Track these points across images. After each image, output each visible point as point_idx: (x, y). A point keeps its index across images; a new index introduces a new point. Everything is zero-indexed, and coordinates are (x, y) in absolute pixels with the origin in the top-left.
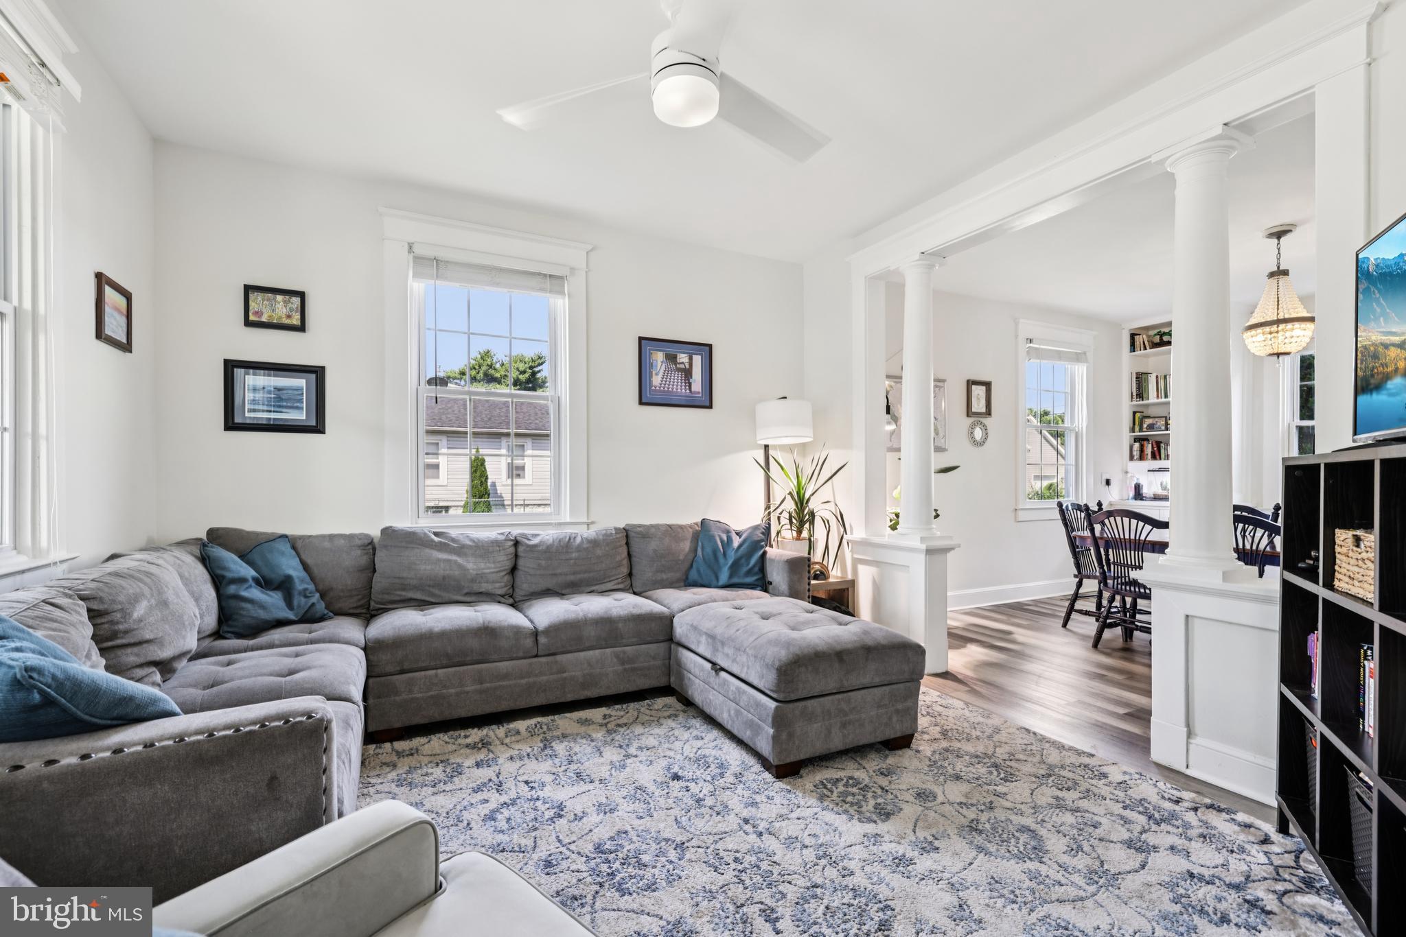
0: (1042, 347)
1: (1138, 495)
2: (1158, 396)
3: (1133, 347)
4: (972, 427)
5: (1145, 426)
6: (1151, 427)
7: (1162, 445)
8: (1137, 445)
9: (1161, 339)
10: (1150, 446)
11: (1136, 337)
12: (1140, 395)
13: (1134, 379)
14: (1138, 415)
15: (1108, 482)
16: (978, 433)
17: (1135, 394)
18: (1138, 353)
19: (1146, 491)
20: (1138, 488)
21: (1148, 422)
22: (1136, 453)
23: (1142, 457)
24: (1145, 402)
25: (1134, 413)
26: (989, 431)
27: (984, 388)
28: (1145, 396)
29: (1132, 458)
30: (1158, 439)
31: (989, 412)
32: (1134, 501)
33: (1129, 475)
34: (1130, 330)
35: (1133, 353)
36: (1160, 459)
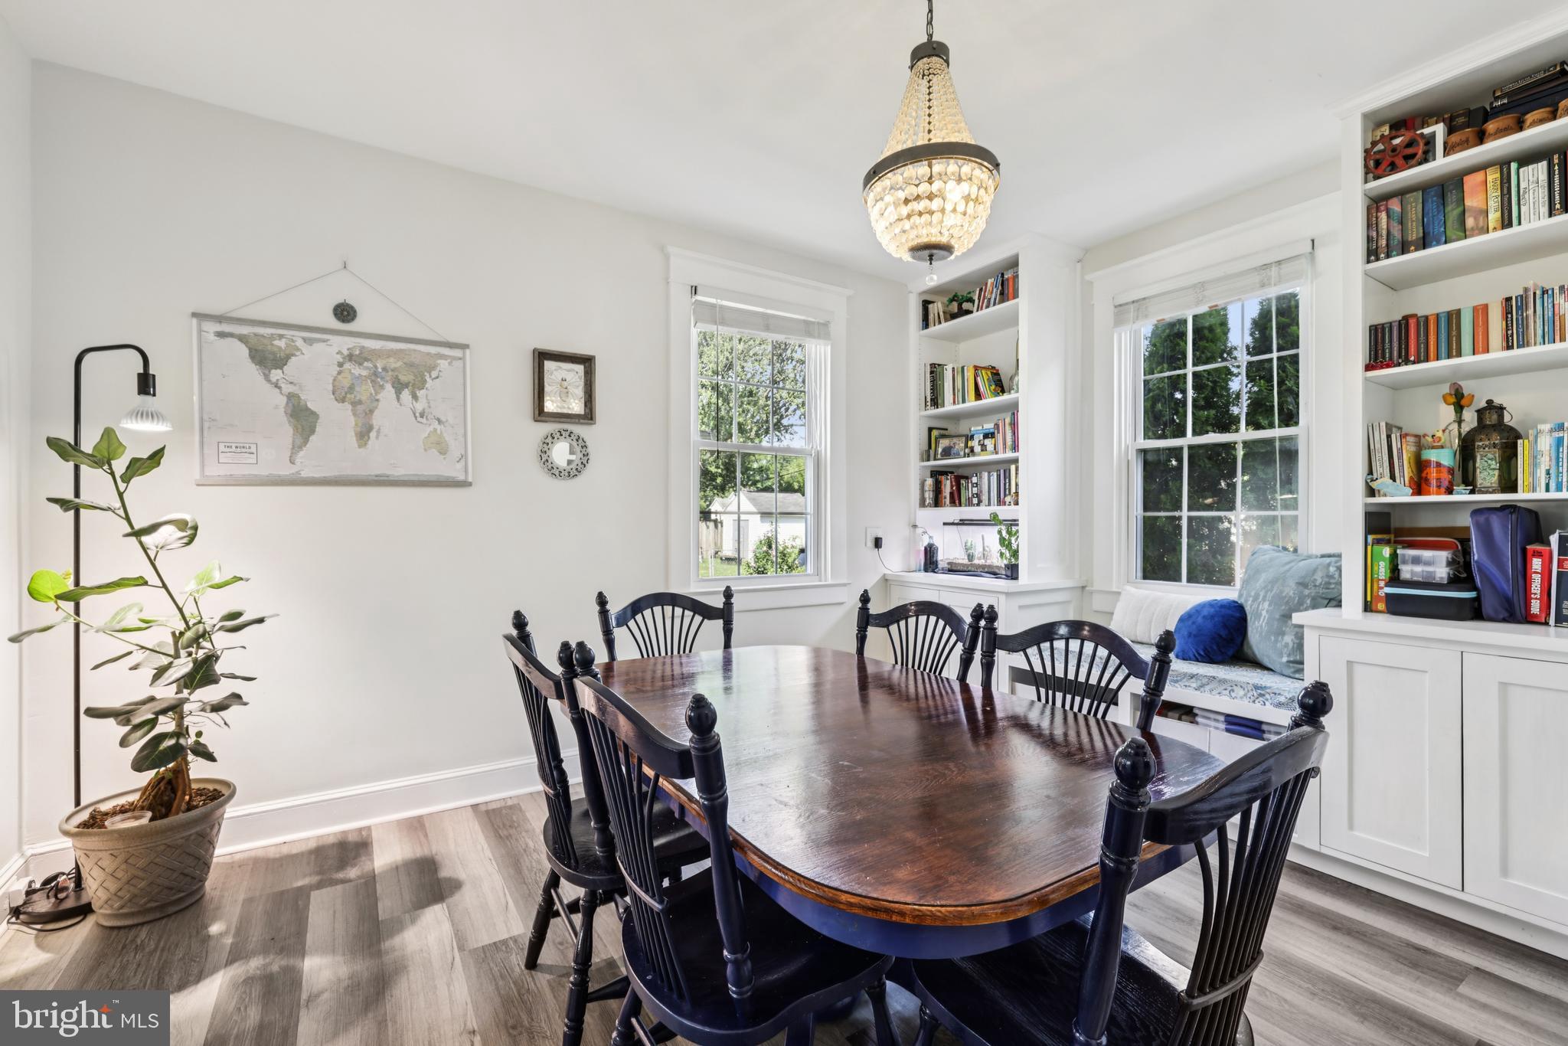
0: (725, 303)
1: (930, 562)
2: (954, 402)
3: (926, 323)
4: (547, 442)
5: (940, 450)
6: (947, 453)
7: (963, 482)
8: (930, 482)
9: (960, 305)
10: (948, 482)
11: (930, 306)
12: (935, 401)
13: (928, 375)
14: (935, 433)
15: (878, 543)
16: (561, 452)
17: (929, 399)
18: (932, 329)
19: (943, 557)
20: (930, 552)
21: (944, 443)
22: (929, 496)
23: (937, 502)
24: (940, 410)
25: (930, 430)
26: (590, 450)
27: (580, 368)
28: (939, 401)
29: (923, 504)
30: (961, 472)
31: (588, 416)
32: (923, 574)
33: (919, 531)
34: (921, 294)
35: (926, 331)
36: (960, 505)
